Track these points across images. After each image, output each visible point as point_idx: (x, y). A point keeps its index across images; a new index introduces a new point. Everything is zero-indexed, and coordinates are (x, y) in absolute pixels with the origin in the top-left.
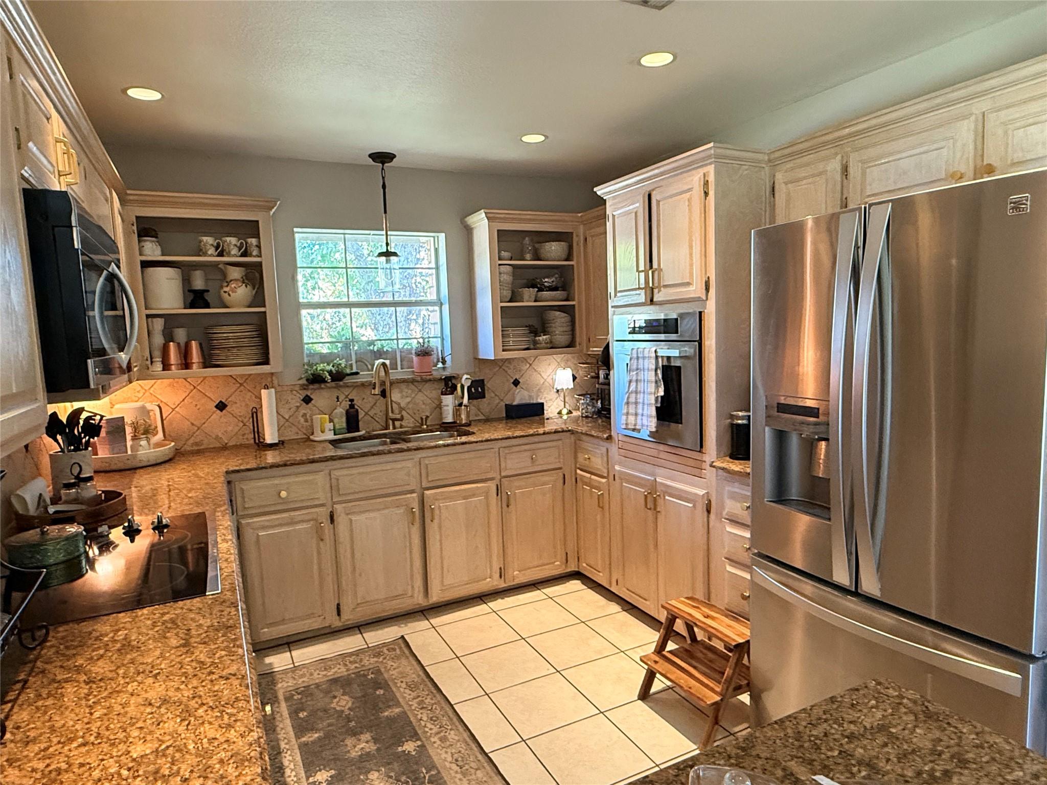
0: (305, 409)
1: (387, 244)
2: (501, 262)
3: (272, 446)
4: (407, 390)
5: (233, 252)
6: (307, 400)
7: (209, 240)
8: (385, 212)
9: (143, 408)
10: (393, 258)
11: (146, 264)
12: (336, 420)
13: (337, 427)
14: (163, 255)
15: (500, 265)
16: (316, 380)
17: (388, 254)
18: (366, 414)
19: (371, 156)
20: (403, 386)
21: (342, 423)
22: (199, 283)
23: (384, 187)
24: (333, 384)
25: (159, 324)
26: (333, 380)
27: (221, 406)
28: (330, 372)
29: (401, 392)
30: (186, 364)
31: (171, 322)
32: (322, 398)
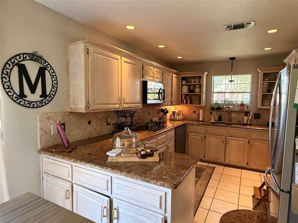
0: (210, 115)
1: (231, 79)
2: (263, 82)
3: (201, 121)
4: (236, 114)
5: (197, 82)
6: (211, 113)
7: (193, 80)
8: (232, 71)
9: (180, 110)
10: (232, 82)
11: (182, 85)
12: (216, 118)
13: (215, 120)
14: (186, 83)
15: (263, 83)
16: (213, 109)
17: (231, 81)
18: (225, 118)
19: (229, 58)
20: (235, 113)
21: (217, 119)
22: (192, 88)
23: (232, 65)
24: (216, 110)
25: (184, 96)
26: (216, 109)
27: (194, 112)
28: (216, 108)
29: (234, 114)
30: (187, 103)
31: (186, 95)
32: (214, 113)
